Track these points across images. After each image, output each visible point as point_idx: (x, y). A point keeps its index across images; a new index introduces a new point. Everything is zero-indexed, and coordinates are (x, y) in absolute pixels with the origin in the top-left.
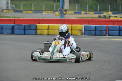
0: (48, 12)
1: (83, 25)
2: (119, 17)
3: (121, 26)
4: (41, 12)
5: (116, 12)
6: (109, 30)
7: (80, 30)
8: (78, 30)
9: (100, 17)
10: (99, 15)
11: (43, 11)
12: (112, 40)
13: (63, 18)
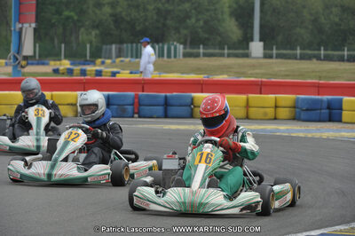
3: (168, 94)
6: (140, 105)
7: (72, 104)
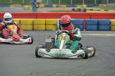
0: (16, 6)
1: (58, 19)
2: (95, 10)
3: (99, 20)
4: (8, 5)
5: (91, 5)
6: (86, 25)
7: (55, 25)
8: (53, 25)
9: (73, 10)
10: (73, 8)
11: (10, 4)
12: (90, 35)
13: (36, 12)
